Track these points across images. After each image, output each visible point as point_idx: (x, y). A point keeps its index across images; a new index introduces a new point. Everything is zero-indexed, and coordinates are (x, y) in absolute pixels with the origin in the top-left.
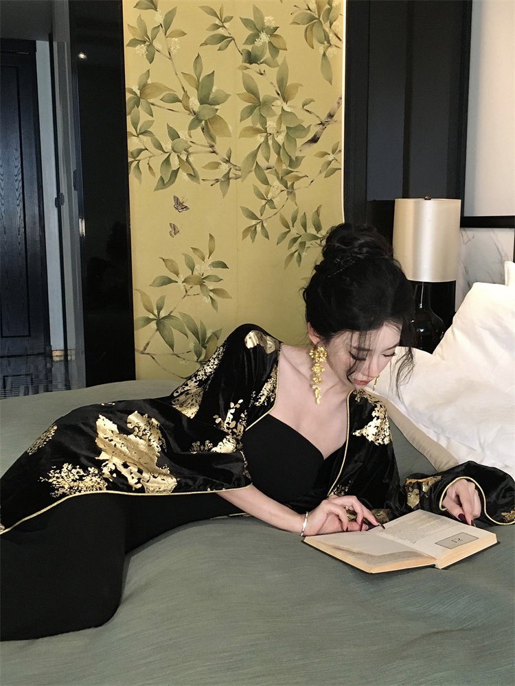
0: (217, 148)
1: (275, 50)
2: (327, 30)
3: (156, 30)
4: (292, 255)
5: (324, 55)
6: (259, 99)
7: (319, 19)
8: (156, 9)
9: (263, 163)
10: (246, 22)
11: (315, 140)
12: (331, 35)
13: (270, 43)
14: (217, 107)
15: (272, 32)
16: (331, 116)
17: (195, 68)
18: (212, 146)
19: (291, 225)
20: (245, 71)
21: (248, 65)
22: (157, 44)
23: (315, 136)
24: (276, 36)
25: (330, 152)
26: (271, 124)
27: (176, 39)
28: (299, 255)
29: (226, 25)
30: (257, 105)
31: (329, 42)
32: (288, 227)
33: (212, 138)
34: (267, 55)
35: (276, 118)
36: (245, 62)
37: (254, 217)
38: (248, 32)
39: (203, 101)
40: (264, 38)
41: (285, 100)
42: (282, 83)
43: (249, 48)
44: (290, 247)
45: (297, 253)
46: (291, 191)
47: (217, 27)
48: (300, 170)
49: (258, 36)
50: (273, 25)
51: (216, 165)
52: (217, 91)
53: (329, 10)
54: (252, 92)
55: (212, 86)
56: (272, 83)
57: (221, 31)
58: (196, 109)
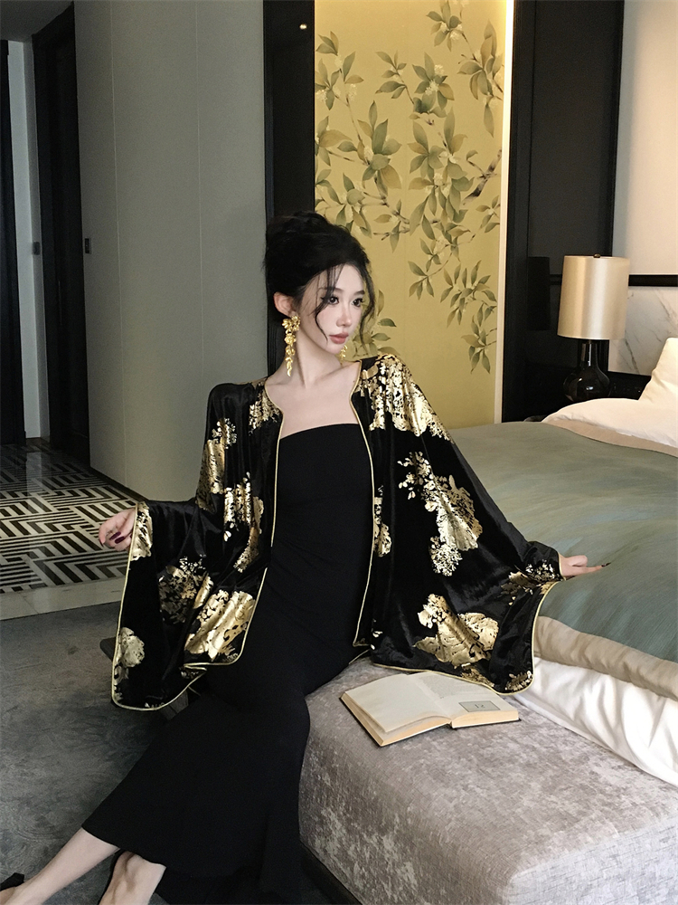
0: (388, 201)
1: (443, 99)
2: (490, 80)
3: (335, 76)
4: (455, 311)
5: (487, 106)
6: (427, 149)
7: (483, 69)
8: (336, 53)
9: (430, 217)
10: (418, 70)
11: (477, 193)
12: (494, 86)
13: (439, 92)
14: (389, 157)
15: (441, 81)
16: (492, 169)
17: (371, 116)
18: (384, 198)
19: (453, 282)
20: (416, 121)
21: (418, 114)
22: (336, 91)
23: (477, 189)
24: (445, 85)
25: (490, 206)
26: (438, 176)
27: (354, 86)
28: (460, 313)
29: (400, 72)
30: (426, 156)
31: (491, 94)
32: (451, 284)
33: (385, 190)
34: (436, 105)
35: (443, 169)
36: (416, 110)
37: (421, 273)
38: (420, 80)
39: (377, 151)
40: (434, 86)
41: (452, 151)
42: (448, 133)
43: (420, 96)
44: (452, 305)
45: (458, 311)
46: (454, 246)
47: (392, 74)
48: (463, 225)
49: (428, 85)
50: (442, 74)
51: (386, 218)
52: (390, 140)
53: (493, 60)
54: (422, 142)
55: (385, 135)
56: (439, 134)
57: (395, 78)
58: (370, 159)
